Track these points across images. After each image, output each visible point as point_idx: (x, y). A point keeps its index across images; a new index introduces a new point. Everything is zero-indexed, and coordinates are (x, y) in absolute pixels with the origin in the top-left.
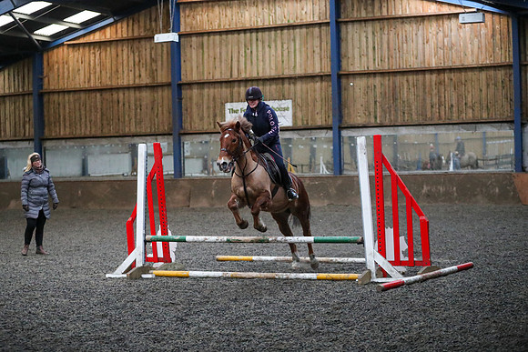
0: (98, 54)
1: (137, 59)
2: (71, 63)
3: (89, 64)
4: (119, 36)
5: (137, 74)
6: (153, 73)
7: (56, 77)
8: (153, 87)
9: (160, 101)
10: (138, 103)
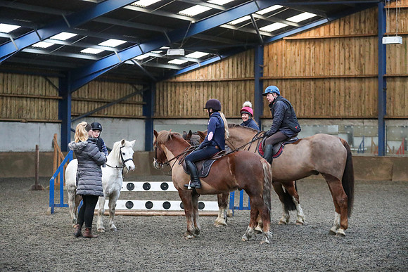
0: (312, 49)
1: (347, 54)
2: (288, 56)
3: (305, 57)
4: (332, 35)
5: (347, 66)
6: (361, 67)
7: (275, 66)
8: (360, 78)
9: (367, 90)
10: (347, 91)
